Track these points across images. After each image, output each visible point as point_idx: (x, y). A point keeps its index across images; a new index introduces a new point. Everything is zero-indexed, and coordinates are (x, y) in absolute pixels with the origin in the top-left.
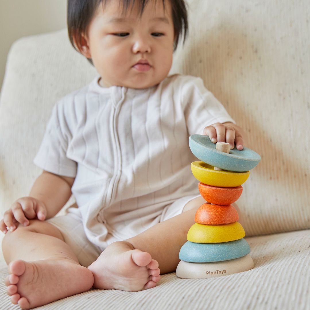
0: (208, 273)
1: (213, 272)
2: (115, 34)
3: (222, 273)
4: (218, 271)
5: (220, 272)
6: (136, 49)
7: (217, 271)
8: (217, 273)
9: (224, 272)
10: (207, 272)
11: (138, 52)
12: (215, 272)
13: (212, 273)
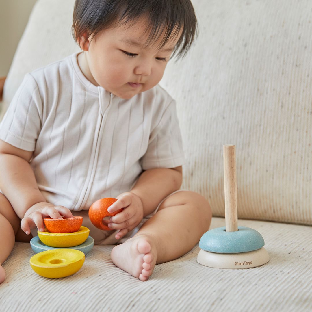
0: (236, 264)
3: (248, 264)
4: (246, 263)
5: (247, 263)
7: (244, 262)
9: (250, 263)
10: (235, 263)
12: (243, 263)
13: (240, 264)
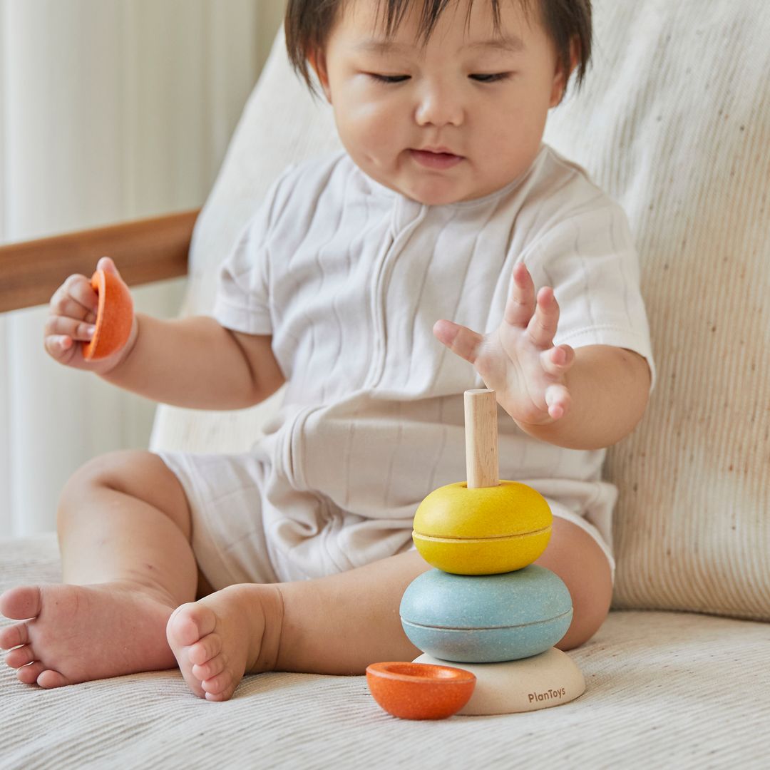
0: (532, 698)
1: (542, 696)
2: (376, 76)
3: (558, 695)
4: (552, 692)
5: (555, 694)
6: (422, 116)
7: (550, 691)
8: (550, 696)
9: (562, 692)
10: (530, 695)
11: (428, 124)
12: (547, 694)
13: (541, 698)
